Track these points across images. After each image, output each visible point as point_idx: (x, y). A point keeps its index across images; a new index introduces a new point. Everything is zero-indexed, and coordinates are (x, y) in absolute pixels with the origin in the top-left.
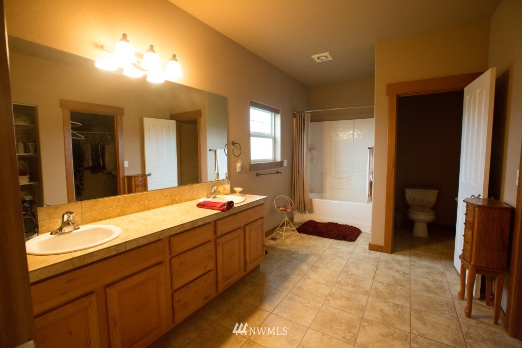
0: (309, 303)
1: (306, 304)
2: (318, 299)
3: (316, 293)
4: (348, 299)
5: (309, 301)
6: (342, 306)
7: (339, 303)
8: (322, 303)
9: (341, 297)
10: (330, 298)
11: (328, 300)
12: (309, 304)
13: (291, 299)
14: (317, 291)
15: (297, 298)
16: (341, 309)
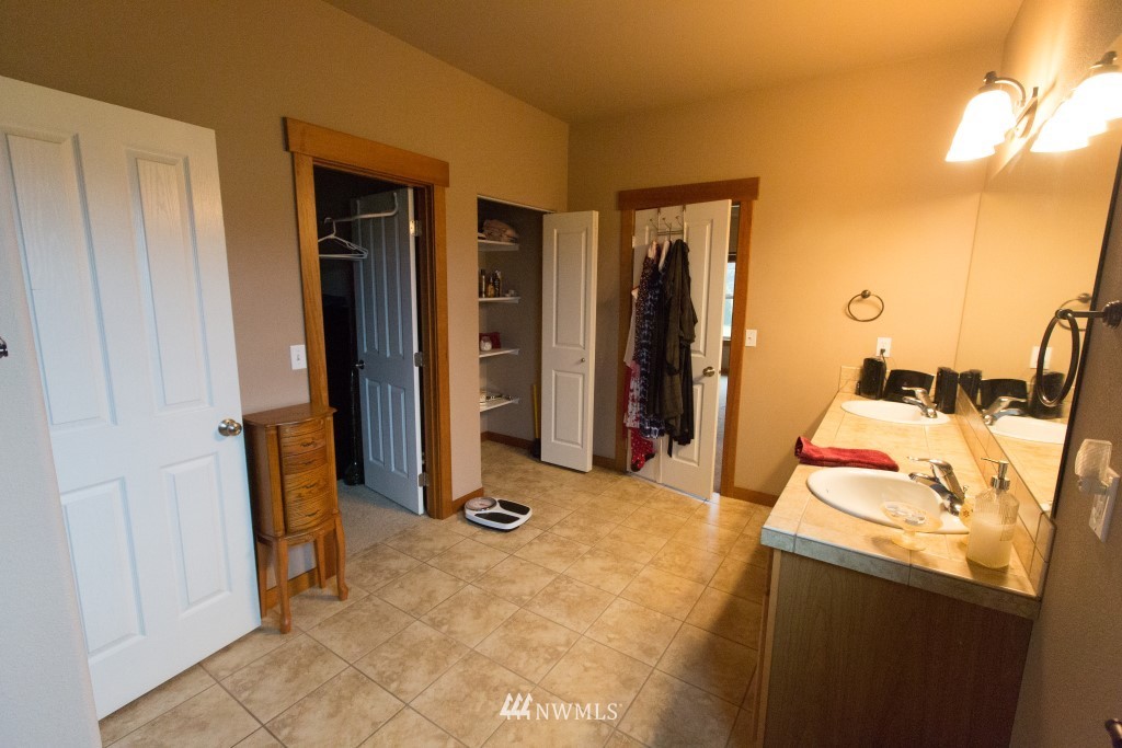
0: (610, 640)
1: (617, 637)
2: (588, 648)
3: (588, 664)
4: (523, 645)
5: (610, 644)
6: (546, 628)
7: (546, 637)
8: (584, 639)
9: (535, 649)
10: (560, 649)
11: (568, 643)
12: (612, 636)
13: (649, 652)
14: (586, 669)
15: (635, 654)
16: (549, 624)
